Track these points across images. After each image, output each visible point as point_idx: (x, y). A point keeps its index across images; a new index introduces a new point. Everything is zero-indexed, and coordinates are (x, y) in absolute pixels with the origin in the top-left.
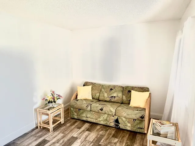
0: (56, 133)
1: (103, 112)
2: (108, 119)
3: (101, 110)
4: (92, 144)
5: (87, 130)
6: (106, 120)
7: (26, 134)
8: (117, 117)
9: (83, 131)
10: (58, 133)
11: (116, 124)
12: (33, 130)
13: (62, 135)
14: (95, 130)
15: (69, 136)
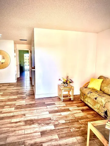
0: (63, 103)
1: (96, 101)
2: (100, 108)
3: (96, 99)
4: (74, 118)
5: (81, 110)
6: (99, 109)
7: (51, 97)
8: (106, 109)
9: (79, 109)
10: (64, 103)
11: (105, 115)
12: (56, 97)
13: (65, 105)
14: (87, 113)
15: (67, 108)
